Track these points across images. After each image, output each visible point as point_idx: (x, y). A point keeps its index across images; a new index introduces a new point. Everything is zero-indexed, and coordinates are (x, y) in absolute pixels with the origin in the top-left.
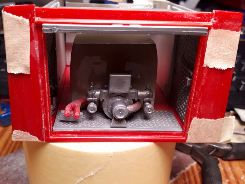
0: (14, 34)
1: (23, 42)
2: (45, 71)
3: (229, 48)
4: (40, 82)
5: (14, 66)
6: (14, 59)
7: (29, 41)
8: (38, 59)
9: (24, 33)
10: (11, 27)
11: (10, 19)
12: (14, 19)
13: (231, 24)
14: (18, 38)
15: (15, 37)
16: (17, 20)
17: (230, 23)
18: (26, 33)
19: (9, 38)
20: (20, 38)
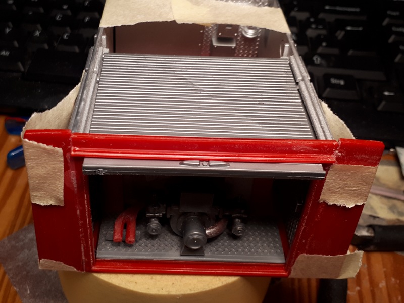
0: (40, 163)
1: (54, 172)
2: (86, 201)
3: (360, 183)
4: (78, 212)
5: (41, 197)
6: (41, 189)
7: (63, 171)
8: (76, 190)
9: (55, 162)
10: (36, 156)
11: (34, 148)
12: (40, 147)
13: (364, 158)
14: (46, 168)
15: (42, 167)
16: (45, 149)
17: (363, 156)
18: (57, 162)
19: (33, 167)
20: (49, 168)
